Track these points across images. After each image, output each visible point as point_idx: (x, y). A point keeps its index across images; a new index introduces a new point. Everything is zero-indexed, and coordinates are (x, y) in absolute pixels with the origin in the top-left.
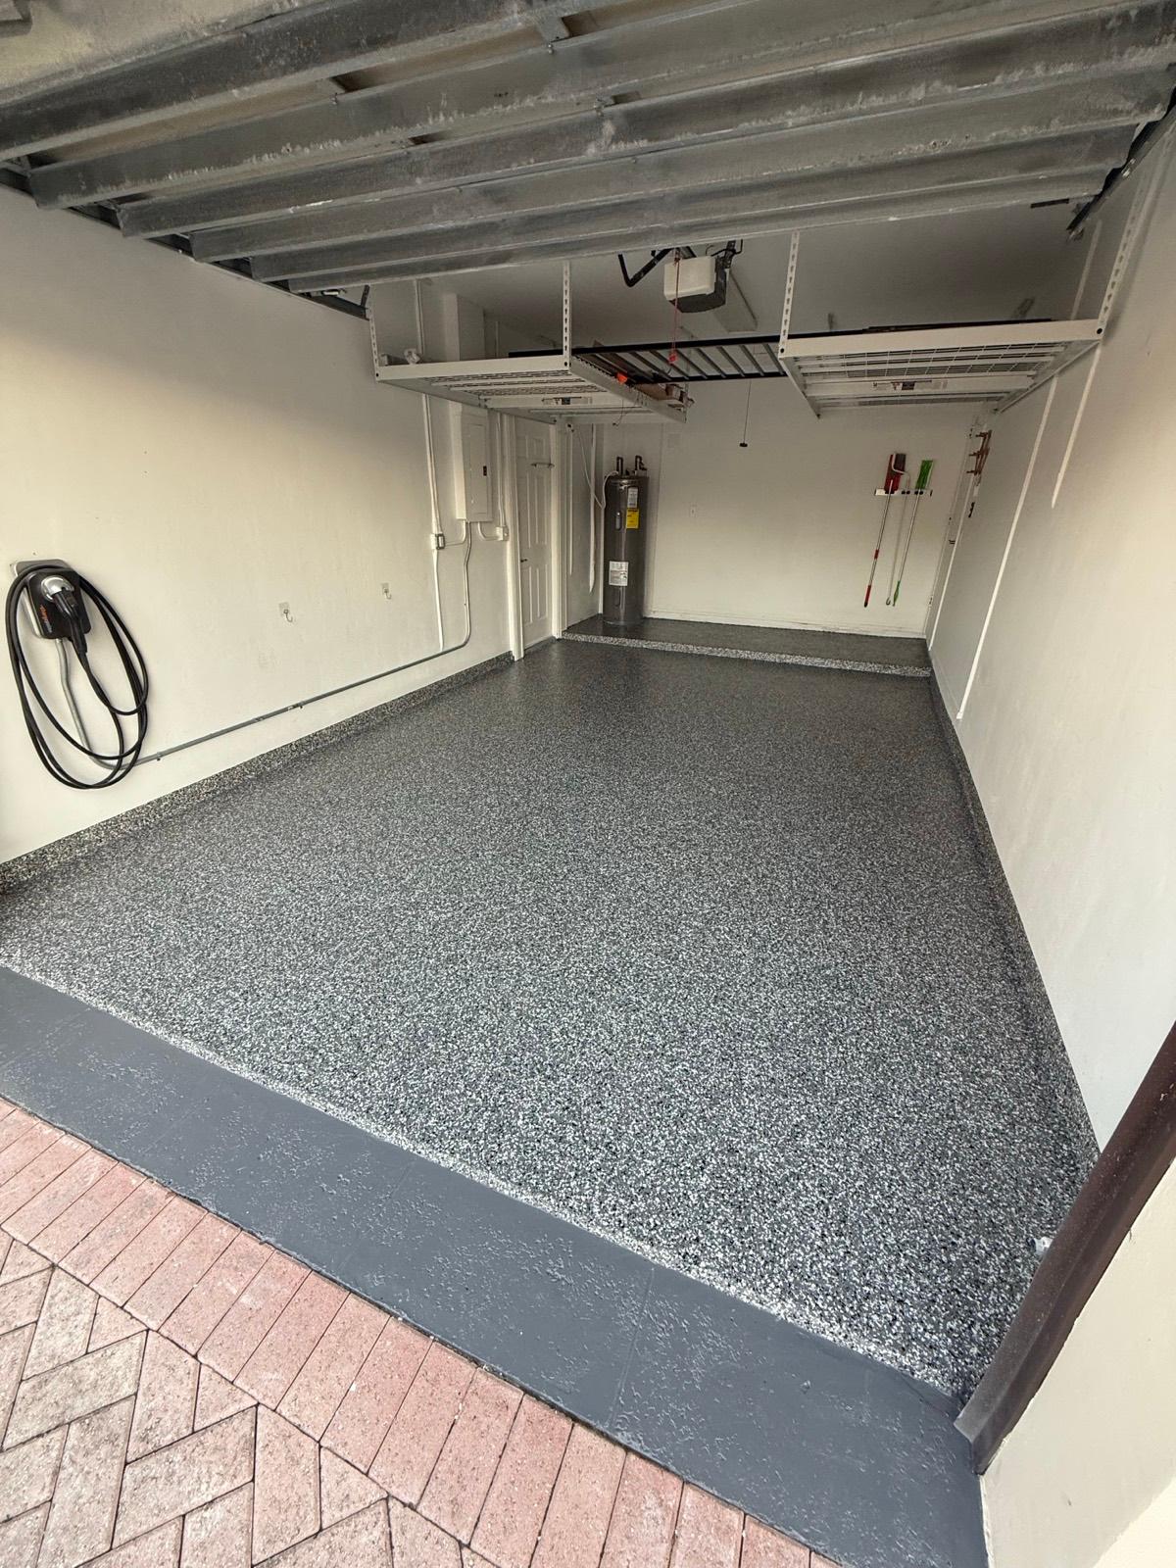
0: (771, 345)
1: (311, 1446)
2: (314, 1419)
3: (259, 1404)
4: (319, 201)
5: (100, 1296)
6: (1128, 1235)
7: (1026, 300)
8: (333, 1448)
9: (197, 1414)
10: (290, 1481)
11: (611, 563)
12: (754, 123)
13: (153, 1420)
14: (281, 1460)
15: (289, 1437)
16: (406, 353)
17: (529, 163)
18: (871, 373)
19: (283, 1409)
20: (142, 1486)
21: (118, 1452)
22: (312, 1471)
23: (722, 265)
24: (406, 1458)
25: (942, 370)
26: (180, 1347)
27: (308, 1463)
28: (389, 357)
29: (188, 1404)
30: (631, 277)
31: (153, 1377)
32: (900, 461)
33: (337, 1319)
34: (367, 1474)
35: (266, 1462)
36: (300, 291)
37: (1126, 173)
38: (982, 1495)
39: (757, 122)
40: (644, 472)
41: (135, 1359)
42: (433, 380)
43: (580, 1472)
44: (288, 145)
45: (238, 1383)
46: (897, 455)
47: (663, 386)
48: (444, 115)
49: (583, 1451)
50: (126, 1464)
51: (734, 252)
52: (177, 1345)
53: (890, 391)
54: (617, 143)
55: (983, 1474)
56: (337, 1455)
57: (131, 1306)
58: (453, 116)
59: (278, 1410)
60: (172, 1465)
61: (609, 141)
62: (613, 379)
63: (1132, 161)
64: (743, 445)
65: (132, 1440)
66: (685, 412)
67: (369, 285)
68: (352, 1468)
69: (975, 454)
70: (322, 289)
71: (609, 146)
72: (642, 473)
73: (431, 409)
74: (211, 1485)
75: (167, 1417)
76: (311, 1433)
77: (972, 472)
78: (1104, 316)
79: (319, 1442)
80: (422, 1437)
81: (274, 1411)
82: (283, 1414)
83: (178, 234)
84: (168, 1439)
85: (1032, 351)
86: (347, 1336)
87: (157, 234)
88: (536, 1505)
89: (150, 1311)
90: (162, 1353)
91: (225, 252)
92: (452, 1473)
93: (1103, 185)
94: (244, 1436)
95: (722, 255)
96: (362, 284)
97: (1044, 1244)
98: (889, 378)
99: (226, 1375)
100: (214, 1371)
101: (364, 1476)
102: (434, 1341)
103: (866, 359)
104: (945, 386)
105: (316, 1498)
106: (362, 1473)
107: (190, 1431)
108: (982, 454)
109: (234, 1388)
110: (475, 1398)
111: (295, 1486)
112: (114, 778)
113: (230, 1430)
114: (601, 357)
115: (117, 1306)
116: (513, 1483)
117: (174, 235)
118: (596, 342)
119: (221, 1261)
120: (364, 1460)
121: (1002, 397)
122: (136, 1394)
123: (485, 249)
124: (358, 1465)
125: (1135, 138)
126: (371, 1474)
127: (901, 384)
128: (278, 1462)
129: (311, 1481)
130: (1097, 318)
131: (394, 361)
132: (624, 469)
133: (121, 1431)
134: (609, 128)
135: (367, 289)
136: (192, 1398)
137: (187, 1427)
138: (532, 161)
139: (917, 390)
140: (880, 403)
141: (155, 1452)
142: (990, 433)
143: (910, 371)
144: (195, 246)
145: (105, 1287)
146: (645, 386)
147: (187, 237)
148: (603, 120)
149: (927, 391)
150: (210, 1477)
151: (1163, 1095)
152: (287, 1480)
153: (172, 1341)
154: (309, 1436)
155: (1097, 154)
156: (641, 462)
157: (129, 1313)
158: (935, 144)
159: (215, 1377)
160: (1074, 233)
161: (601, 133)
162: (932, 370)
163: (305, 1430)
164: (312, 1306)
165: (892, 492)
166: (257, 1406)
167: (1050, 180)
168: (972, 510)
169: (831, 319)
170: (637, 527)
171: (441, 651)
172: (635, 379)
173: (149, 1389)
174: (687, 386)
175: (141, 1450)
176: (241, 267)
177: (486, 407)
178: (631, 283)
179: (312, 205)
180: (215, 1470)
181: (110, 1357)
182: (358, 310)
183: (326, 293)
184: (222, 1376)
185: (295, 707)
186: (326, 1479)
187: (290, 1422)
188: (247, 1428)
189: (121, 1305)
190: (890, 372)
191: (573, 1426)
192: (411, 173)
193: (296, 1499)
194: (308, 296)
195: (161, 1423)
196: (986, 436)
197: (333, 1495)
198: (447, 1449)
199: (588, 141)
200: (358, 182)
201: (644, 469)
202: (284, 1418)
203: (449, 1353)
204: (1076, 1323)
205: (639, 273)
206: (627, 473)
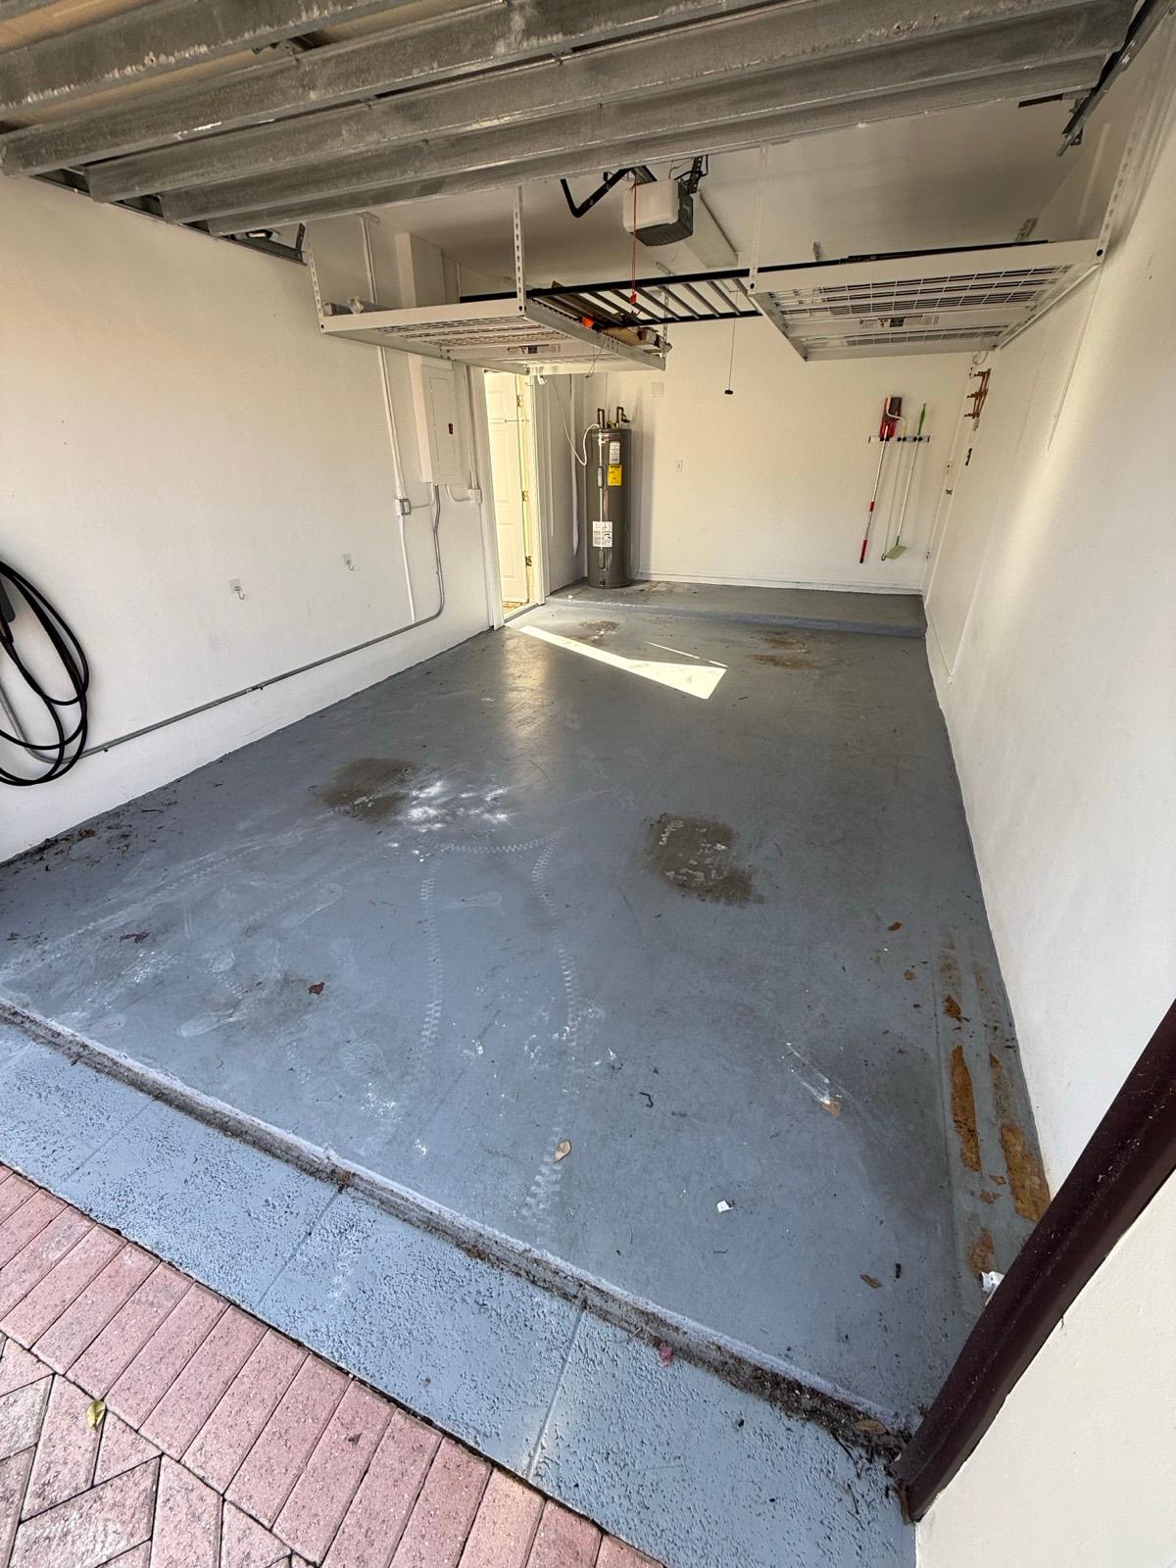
0: (743, 280)
1: (212, 1499)
2: (218, 1469)
3: (163, 1454)
4: (207, 124)
5: (8, 1338)
6: (1060, 1323)
7: (1029, 221)
8: (237, 1503)
9: (99, 1466)
10: (189, 1540)
11: (594, 523)
12: (681, 7)
13: (52, 1473)
14: (182, 1516)
15: (192, 1490)
16: (349, 302)
17: (432, 69)
18: (856, 309)
19: (188, 1459)
20: (34, 1548)
21: (11, 1512)
22: (213, 1528)
23: (687, 189)
24: (313, 1511)
25: (931, 303)
26: (86, 1393)
27: (209, 1519)
28: (333, 306)
29: (88, 1456)
30: (577, 205)
31: (55, 1426)
32: (896, 405)
33: (252, 1358)
34: (270, 1531)
35: (166, 1519)
36: (221, 234)
37: (1126, 60)
38: (917, 1545)
39: (686, 5)
40: (626, 424)
41: (37, 1406)
42: (385, 330)
43: (495, 1523)
44: (151, 54)
45: (142, 1431)
46: (892, 399)
47: (634, 330)
48: (319, 7)
49: (499, 1500)
50: (21, 1522)
51: (701, 175)
52: (83, 1390)
53: (877, 328)
54: (528, 39)
55: (919, 1520)
56: (242, 1510)
57: (39, 1348)
58: (328, 9)
59: (182, 1461)
60: (67, 1523)
61: (519, 37)
62: (577, 324)
63: (1132, 43)
64: (729, 392)
65: (28, 1496)
66: (664, 358)
67: (304, 223)
68: (255, 1524)
69: (973, 396)
70: (248, 230)
71: (520, 42)
72: (625, 426)
73: (387, 364)
74: (107, 1545)
75: (66, 1471)
76: (215, 1486)
77: (969, 415)
78: (1105, 235)
79: (223, 1495)
80: (332, 1487)
81: (179, 1462)
82: (188, 1465)
83: (65, 167)
84: (65, 1494)
85: (1028, 278)
86: (261, 1377)
87: (39, 170)
88: (446, 1561)
89: (58, 1353)
90: (67, 1400)
91: (125, 190)
92: (360, 1527)
93: (1099, 76)
94: (145, 1490)
95: (686, 178)
96: (297, 222)
97: (993, 1279)
98: (877, 314)
99: (131, 1423)
100: (119, 1418)
101: (267, 1532)
102: (353, 1379)
103: (848, 294)
104: (936, 322)
105: (215, 1557)
106: (266, 1529)
107: (89, 1486)
108: (980, 395)
109: (139, 1437)
110: (391, 1443)
111: (194, 1545)
112: (56, 773)
113: (130, 1484)
114: (562, 300)
115: (24, 1349)
116: (423, 1536)
117: (63, 171)
118: (554, 283)
119: (137, 1295)
120: (269, 1514)
121: (1000, 332)
122: (36, 1445)
123: (410, 176)
124: (261, 1520)
125: (1133, 18)
126: (275, 1530)
127: (889, 320)
128: (178, 1519)
129: (212, 1538)
130: (1098, 237)
131: (339, 310)
132: (606, 420)
133: (18, 1487)
134: (518, 21)
135: (302, 229)
136: (94, 1449)
137: (86, 1481)
138: (435, 65)
139: (905, 328)
140: (870, 342)
141: (51, 1508)
142: (989, 372)
143: (898, 306)
144: (92, 182)
145: (13, 1328)
146: (612, 331)
147: (82, 174)
148: (511, 11)
149: (917, 327)
150: (106, 1536)
151: (1100, 1176)
152: (186, 1539)
153: (79, 1387)
154: (212, 1489)
155: (1090, 38)
156: (623, 415)
157: (36, 1356)
158: (898, 27)
159: (120, 1425)
160: (1070, 137)
161: (510, 28)
162: (922, 304)
163: (210, 1482)
164: (227, 1344)
165: (887, 440)
166: (160, 1457)
167: (1037, 71)
168: (969, 457)
169: (817, 248)
170: (620, 484)
171: (413, 623)
172: (602, 323)
173: (50, 1439)
174: (665, 329)
175: (36, 1508)
176: (149, 205)
177: (449, 358)
178: (578, 212)
179: (200, 128)
180: (111, 1527)
181: (12, 1405)
182: (294, 254)
183: (251, 235)
184: (127, 1425)
185: (254, 688)
186: (226, 1537)
187: (194, 1474)
188: (148, 1483)
189: (27, 1347)
190: (877, 307)
191: (492, 1472)
192: (304, 87)
193: (194, 1559)
194: (232, 238)
195: (60, 1477)
196: (985, 375)
197: (233, 1554)
198: (356, 1499)
199: (495, 39)
200: (247, 98)
201: (626, 421)
202: (188, 1469)
203: (368, 1394)
204: (1007, 1398)
205: (588, 201)
206: (609, 426)
